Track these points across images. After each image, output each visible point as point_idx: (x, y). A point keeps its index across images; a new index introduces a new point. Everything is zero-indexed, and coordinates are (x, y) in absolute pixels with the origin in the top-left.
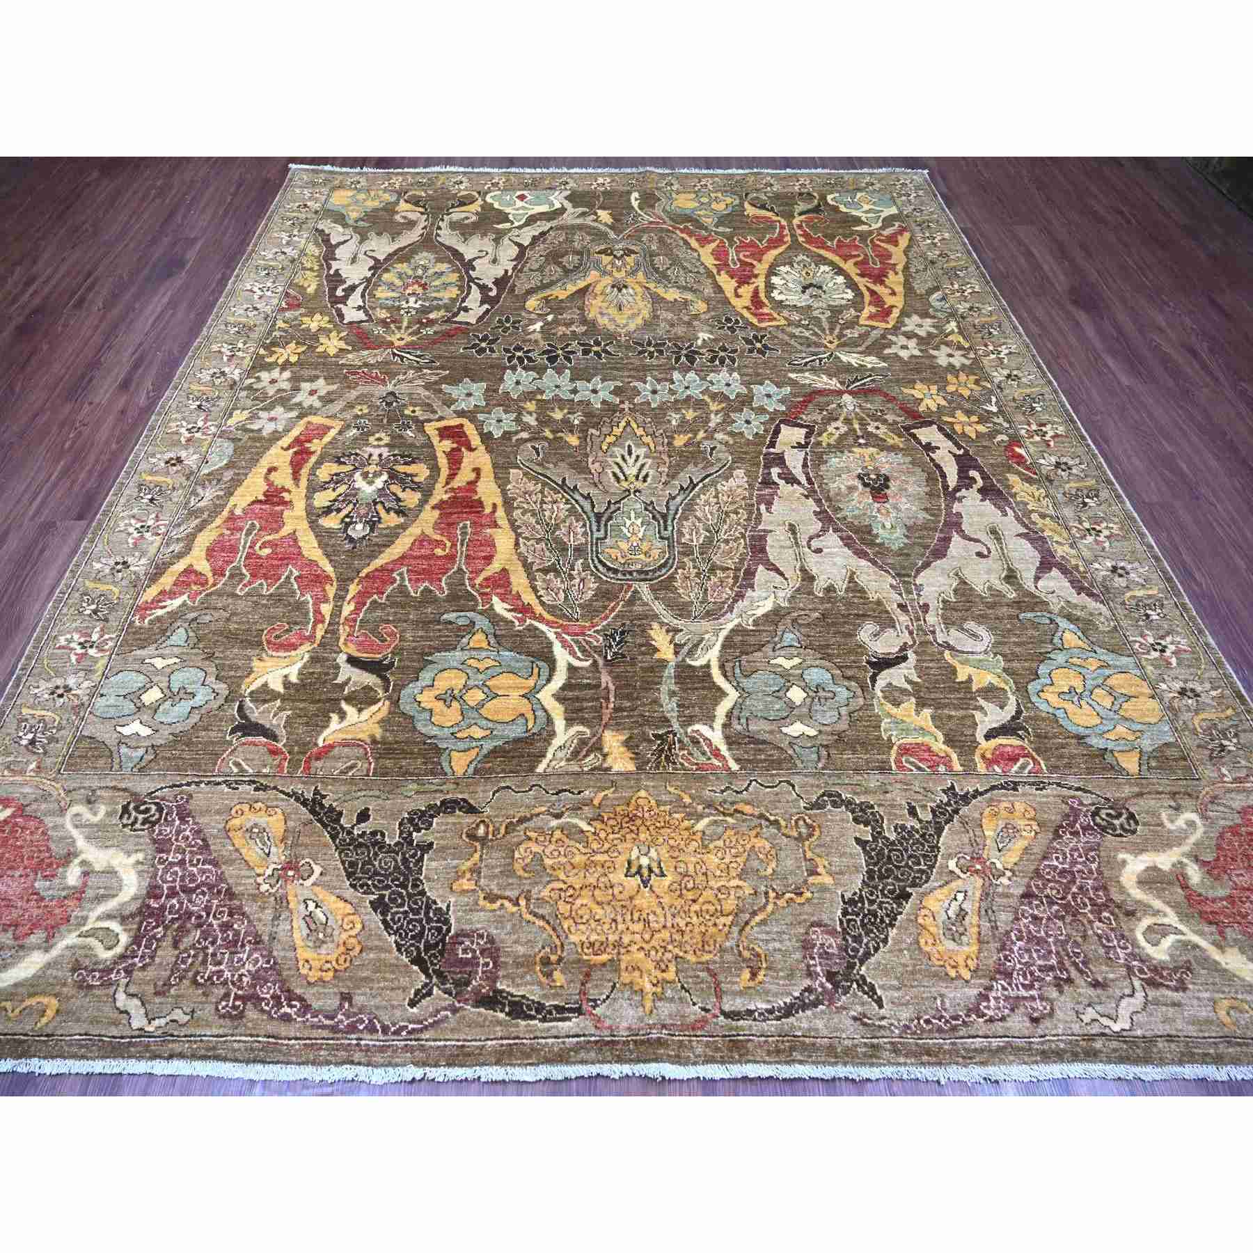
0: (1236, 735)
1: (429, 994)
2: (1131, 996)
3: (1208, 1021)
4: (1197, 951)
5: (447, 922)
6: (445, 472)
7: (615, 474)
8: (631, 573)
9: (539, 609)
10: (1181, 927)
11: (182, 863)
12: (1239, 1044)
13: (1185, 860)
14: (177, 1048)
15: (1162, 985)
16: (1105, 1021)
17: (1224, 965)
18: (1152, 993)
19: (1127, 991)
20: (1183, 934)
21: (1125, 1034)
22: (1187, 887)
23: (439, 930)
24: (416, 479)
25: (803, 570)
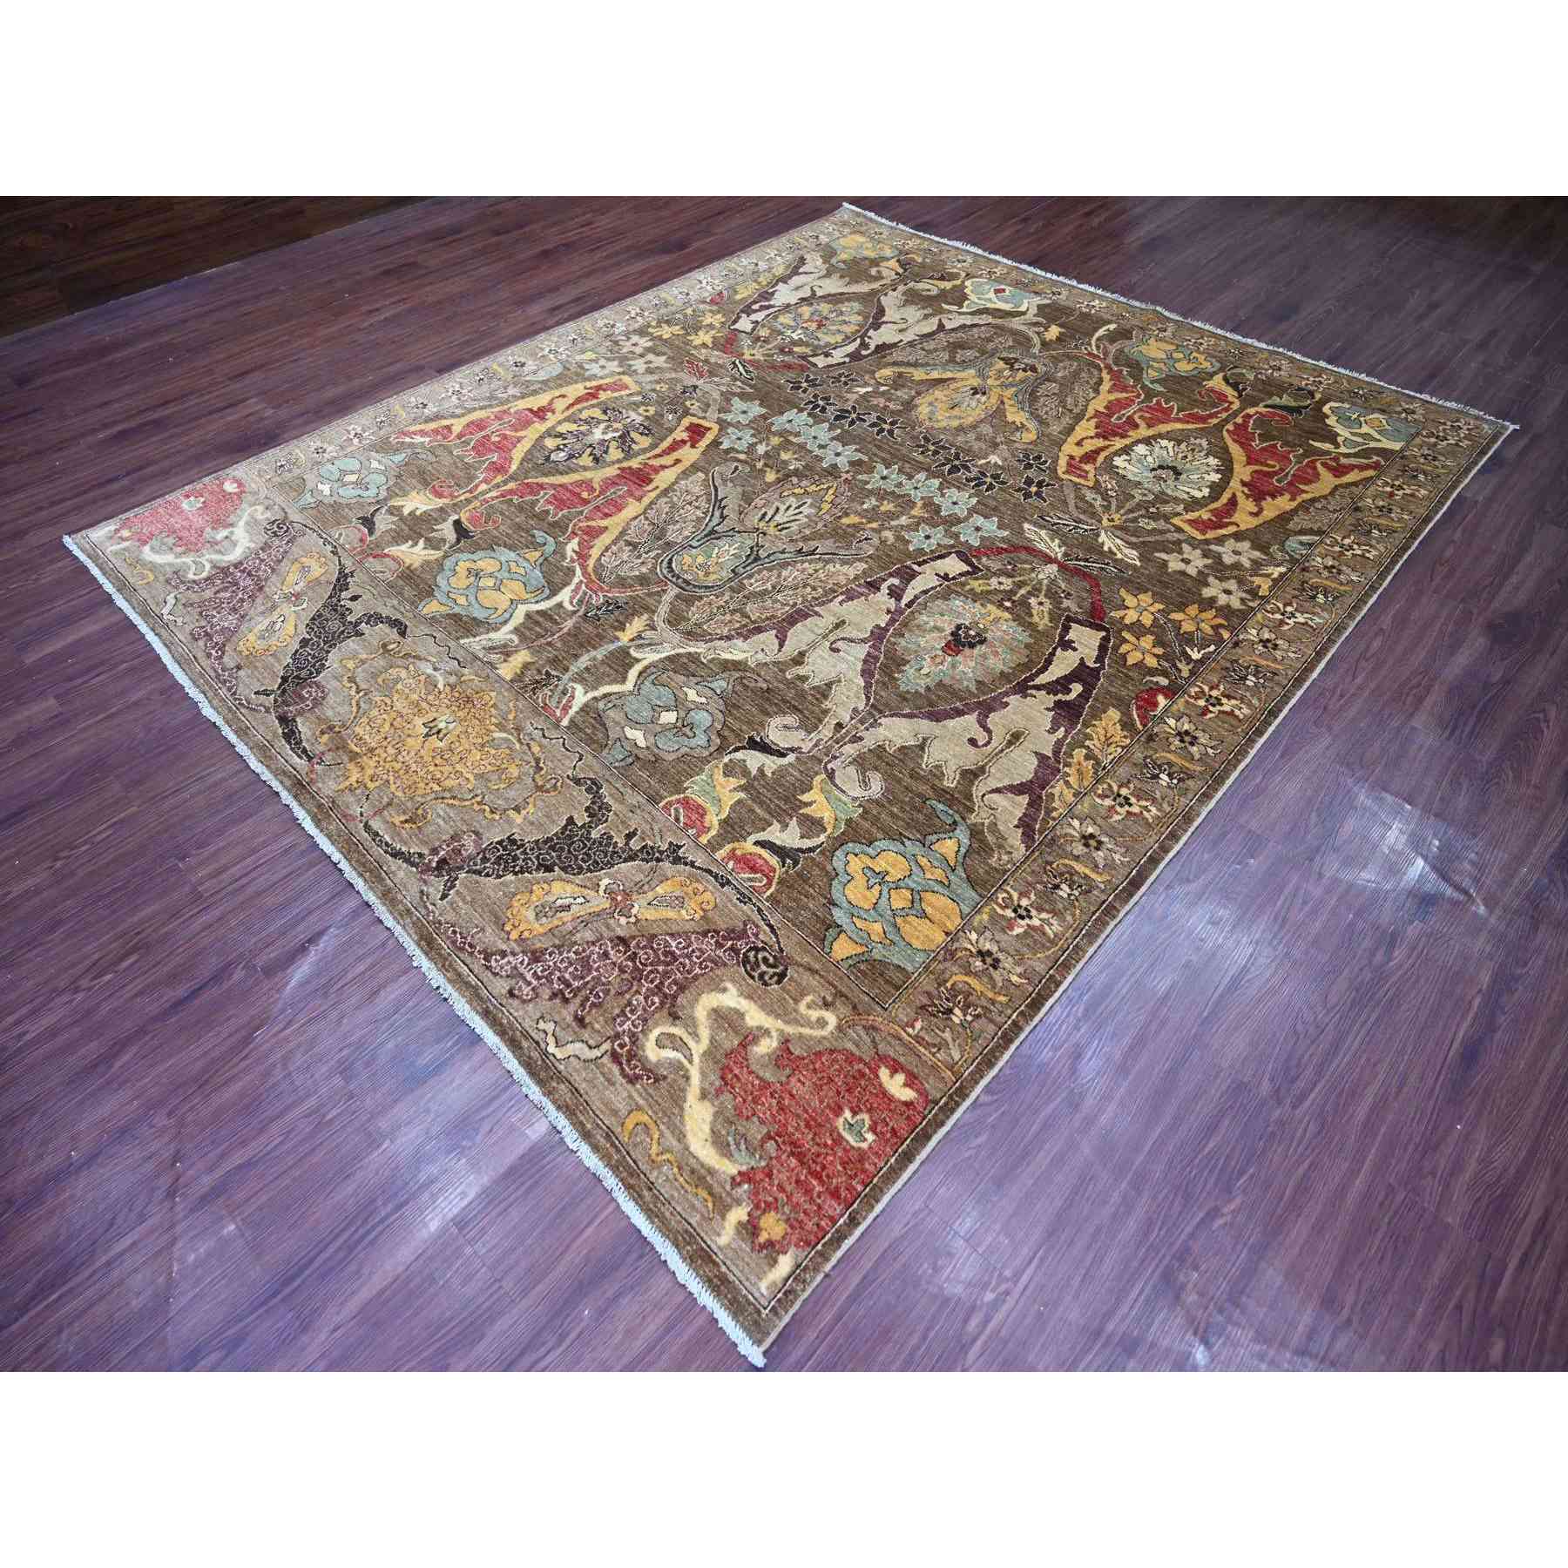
0: (978, 1016)
1: (268, 695)
2: (590, 1047)
3: (615, 1113)
4: (682, 1081)
5: (318, 673)
6: (658, 451)
7: (765, 514)
8: (678, 578)
9: (591, 563)
10: (696, 1059)
11: (263, 560)
12: (613, 1145)
13: (774, 1034)
14: (163, 632)
15: (621, 1064)
16: (551, 1040)
17: (686, 1106)
18: (605, 1060)
19: (591, 1042)
20: (691, 1062)
21: (551, 1058)
22: (745, 1047)
23: (311, 673)
24: (633, 446)
25: (802, 654)
